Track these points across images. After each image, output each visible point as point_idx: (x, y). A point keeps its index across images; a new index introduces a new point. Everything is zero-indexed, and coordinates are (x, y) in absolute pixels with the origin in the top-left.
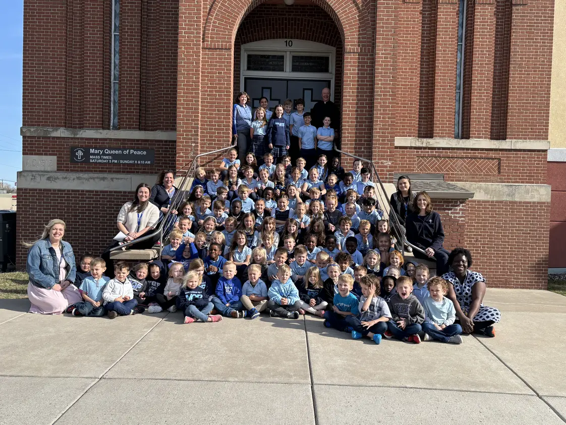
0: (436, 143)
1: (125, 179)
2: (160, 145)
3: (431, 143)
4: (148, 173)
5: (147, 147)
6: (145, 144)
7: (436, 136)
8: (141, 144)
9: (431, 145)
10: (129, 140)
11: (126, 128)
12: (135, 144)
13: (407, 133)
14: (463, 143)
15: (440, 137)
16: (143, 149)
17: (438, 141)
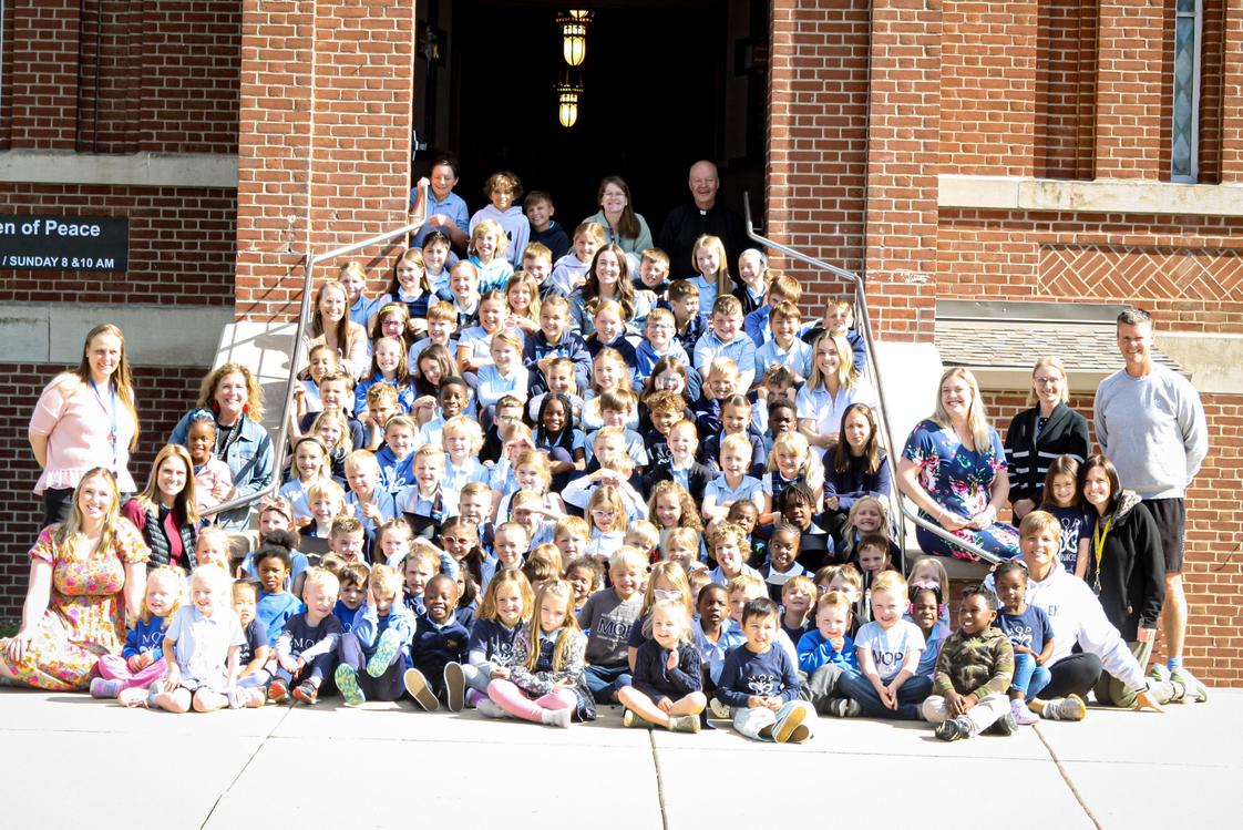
0: (1107, 196)
1: (26, 320)
2: (146, 202)
3: (1087, 199)
4: (103, 299)
5: (101, 211)
6: (96, 201)
7: (1105, 174)
8: (83, 201)
9: (1090, 203)
10: (39, 187)
11: (30, 144)
12: (62, 200)
13: (1006, 161)
14: (1199, 198)
15: (1120, 175)
16: (89, 219)
17: (1111, 190)
